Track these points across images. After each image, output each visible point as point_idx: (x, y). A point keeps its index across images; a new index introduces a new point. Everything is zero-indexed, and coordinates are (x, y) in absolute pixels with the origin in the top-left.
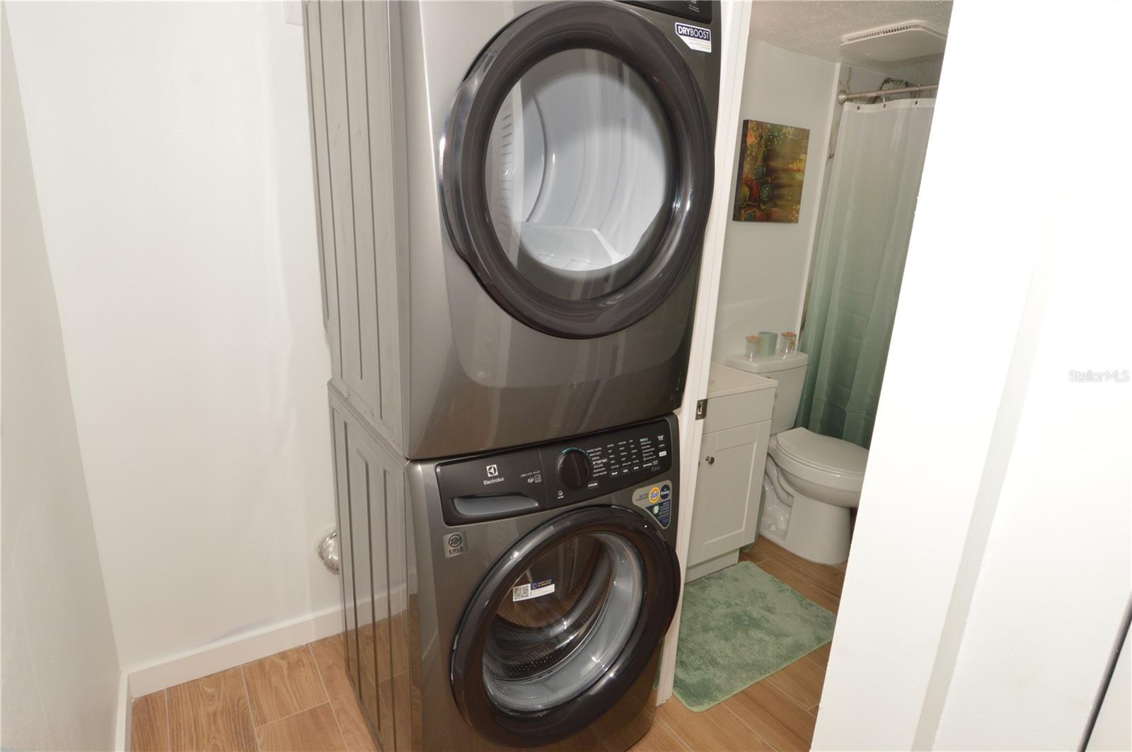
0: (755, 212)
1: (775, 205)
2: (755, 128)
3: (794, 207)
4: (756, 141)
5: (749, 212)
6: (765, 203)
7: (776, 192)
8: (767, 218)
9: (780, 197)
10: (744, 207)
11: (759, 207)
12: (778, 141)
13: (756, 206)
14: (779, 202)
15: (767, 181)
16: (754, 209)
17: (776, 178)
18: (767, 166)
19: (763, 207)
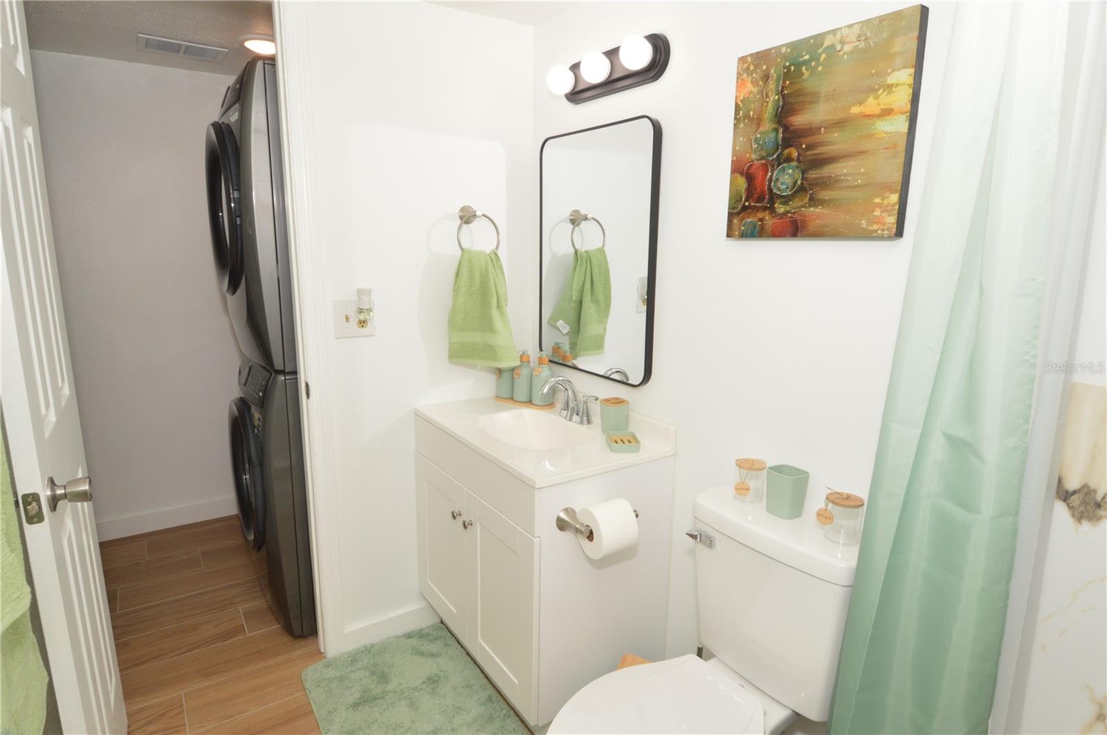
0: (761, 220)
1: (813, 201)
2: (752, 68)
3: (877, 200)
4: (755, 90)
5: (749, 220)
6: (786, 200)
7: (813, 174)
8: (795, 229)
9: (825, 183)
10: (739, 213)
11: (772, 209)
12: (813, 71)
13: (765, 209)
14: (824, 195)
15: (790, 154)
16: (760, 215)
17: (810, 147)
18: (786, 128)
19: (781, 209)
